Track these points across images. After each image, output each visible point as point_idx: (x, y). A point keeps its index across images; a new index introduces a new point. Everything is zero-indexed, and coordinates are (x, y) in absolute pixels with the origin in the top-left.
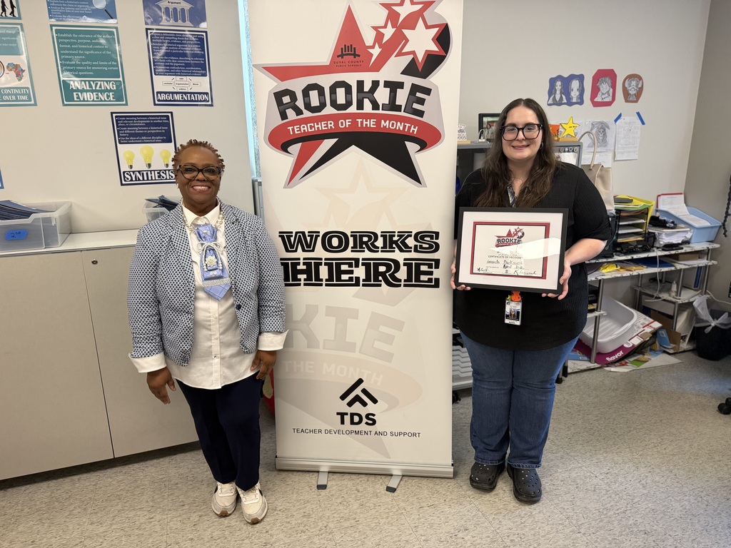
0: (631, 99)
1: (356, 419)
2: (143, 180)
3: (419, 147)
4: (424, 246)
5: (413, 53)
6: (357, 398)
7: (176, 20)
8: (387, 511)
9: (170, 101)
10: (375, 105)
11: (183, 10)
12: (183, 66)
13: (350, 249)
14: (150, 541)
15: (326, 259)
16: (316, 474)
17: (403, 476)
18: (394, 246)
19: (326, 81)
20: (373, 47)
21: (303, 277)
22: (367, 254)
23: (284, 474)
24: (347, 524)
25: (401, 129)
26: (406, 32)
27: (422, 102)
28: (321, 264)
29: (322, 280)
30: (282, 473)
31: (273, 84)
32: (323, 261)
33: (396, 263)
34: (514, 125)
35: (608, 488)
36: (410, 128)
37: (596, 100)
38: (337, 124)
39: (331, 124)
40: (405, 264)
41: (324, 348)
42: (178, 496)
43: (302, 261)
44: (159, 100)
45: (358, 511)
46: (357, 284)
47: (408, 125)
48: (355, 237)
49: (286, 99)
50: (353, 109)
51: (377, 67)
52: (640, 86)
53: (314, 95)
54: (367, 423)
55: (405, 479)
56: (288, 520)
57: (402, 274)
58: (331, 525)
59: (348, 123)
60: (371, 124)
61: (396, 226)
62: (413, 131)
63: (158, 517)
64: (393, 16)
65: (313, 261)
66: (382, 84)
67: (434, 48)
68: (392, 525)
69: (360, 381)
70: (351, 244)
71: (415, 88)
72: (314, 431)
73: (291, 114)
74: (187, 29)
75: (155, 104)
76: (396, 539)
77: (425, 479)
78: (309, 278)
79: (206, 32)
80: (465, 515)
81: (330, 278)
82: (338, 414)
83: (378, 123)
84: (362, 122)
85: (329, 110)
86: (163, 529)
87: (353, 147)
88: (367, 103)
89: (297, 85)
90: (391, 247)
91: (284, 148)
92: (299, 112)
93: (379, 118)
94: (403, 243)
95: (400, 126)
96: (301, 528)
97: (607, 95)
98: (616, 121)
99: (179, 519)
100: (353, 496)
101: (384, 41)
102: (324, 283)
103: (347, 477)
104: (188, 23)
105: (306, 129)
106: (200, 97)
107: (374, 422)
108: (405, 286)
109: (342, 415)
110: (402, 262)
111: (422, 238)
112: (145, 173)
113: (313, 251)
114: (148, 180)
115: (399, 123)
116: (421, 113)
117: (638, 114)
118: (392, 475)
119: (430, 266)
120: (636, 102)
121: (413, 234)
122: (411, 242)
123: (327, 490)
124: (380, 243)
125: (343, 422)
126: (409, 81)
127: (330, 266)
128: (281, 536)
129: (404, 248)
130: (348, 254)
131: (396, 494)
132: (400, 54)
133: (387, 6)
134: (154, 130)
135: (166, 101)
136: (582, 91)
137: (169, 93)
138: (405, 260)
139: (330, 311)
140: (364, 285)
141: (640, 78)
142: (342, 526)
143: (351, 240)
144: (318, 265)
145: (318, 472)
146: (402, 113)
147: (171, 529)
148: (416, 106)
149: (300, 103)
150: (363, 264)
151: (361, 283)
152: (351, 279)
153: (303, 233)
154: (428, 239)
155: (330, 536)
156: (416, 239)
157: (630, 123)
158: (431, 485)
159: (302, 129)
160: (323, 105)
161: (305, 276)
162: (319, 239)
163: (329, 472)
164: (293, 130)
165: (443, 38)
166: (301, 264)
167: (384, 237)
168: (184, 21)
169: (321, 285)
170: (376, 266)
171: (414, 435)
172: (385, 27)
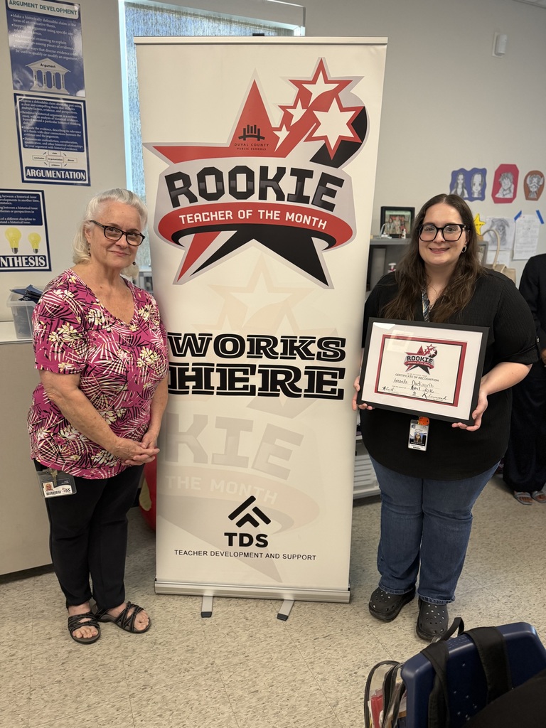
0: (532, 196)
1: (246, 540)
2: (9, 266)
3: (327, 245)
4: (329, 353)
5: (325, 138)
6: (248, 518)
7: (50, 86)
8: (279, 643)
9: (42, 178)
10: (280, 196)
11: (58, 75)
12: (56, 139)
13: (245, 354)
14: (11, 684)
15: (218, 365)
16: (199, 599)
17: (295, 601)
18: (295, 352)
19: (225, 165)
20: (280, 129)
21: (191, 384)
22: (265, 360)
23: (164, 599)
24: (236, 660)
25: (308, 223)
26: (318, 114)
27: (332, 193)
28: (212, 370)
29: (213, 388)
30: (162, 597)
31: (164, 166)
32: (215, 367)
33: (297, 371)
34: (433, 225)
35: (511, 614)
36: (317, 222)
37: (497, 196)
38: (235, 215)
39: (229, 215)
40: (306, 373)
41: (213, 463)
42: (43, 627)
43: (191, 367)
44: (28, 177)
45: (248, 644)
46: (252, 393)
47: (315, 219)
48: (251, 341)
49: (179, 184)
50: (254, 198)
51: (284, 152)
52: (541, 183)
53: (211, 181)
54: (257, 545)
55: (297, 604)
56: (169, 656)
57: (303, 383)
58: (218, 662)
59: (248, 213)
60: (274, 216)
61: (298, 331)
62: (322, 226)
63: (21, 654)
64: (303, 95)
65: (203, 367)
66: (288, 171)
67: (348, 133)
68: (286, 661)
69: (252, 499)
70: (247, 348)
71: (325, 178)
72: (198, 553)
73: (184, 201)
74: (62, 97)
75: (23, 181)
76: (291, 678)
77: (319, 605)
78: (199, 385)
79: (84, 102)
80: (364, 648)
81: (223, 386)
82: (226, 534)
83: (282, 216)
84: (264, 214)
85: (227, 198)
86: (26, 668)
87: (254, 241)
88: (270, 191)
89: (192, 168)
90: (291, 353)
91: (175, 239)
92: (192, 199)
93: (284, 210)
94: (305, 349)
95: (307, 220)
96: (185, 665)
97: (508, 191)
98: (516, 218)
99: (45, 656)
100: (241, 625)
101: (293, 122)
102: (215, 391)
103: (233, 602)
104: (63, 90)
105: (200, 218)
106: (76, 176)
107: (266, 544)
108: (305, 396)
109: (231, 536)
110: (303, 370)
111: (327, 344)
112: (10, 259)
113: (204, 355)
114: (14, 266)
115: (306, 217)
116: (330, 207)
117: (538, 212)
118: (283, 600)
119: (334, 376)
120: (537, 199)
121: (317, 340)
122: (314, 348)
123: (213, 618)
124: (279, 348)
125: (231, 543)
126: (319, 169)
127: (222, 373)
128: (162, 676)
129: (306, 355)
130: (243, 360)
131: (288, 622)
132: (310, 139)
133: (297, 83)
134: (21, 209)
135: (37, 177)
136: (484, 185)
137: (40, 169)
138: (307, 368)
139: (221, 423)
140: (260, 394)
141: (542, 175)
142: (230, 663)
143: (247, 344)
144: (208, 372)
145: (202, 596)
146: (310, 206)
147: (35, 668)
148: (325, 198)
149: (194, 189)
150: (260, 371)
151: (257, 392)
152: (245, 387)
153: (193, 335)
154: (333, 346)
155: (218, 676)
156: (320, 346)
157: (529, 222)
158: (326, 611)
159: (196, 218)
160: (220, 192)
161: (194, 383)
162: (212, 343)
163: (214, 597)
164: (185, 218)
165: (359, 123)
166: (190, 369)
167: (285, 342)
168: (59, 87)
169: (212, 393)
170: (275, 374)
171: (309, 557)
172: (294, 107)
